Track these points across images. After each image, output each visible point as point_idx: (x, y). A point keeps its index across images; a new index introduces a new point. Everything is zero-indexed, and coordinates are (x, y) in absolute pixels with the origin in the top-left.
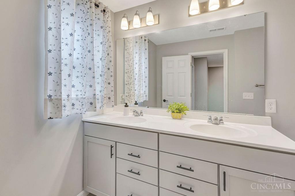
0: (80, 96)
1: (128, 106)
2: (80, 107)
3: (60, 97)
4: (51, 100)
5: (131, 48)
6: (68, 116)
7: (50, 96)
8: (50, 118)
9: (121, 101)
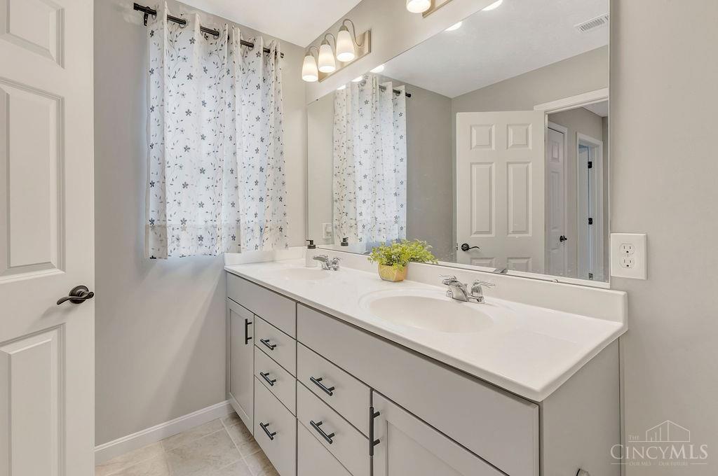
0: (210, 223)
1: (314, 247)
2: (209, 244)
3: (163, 223)
4: (153, 228)
5: (344, 119)
6: (183, 256)
7: (152, 221)
8: (153, 257)
9: (324, 237)
